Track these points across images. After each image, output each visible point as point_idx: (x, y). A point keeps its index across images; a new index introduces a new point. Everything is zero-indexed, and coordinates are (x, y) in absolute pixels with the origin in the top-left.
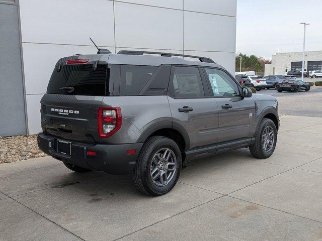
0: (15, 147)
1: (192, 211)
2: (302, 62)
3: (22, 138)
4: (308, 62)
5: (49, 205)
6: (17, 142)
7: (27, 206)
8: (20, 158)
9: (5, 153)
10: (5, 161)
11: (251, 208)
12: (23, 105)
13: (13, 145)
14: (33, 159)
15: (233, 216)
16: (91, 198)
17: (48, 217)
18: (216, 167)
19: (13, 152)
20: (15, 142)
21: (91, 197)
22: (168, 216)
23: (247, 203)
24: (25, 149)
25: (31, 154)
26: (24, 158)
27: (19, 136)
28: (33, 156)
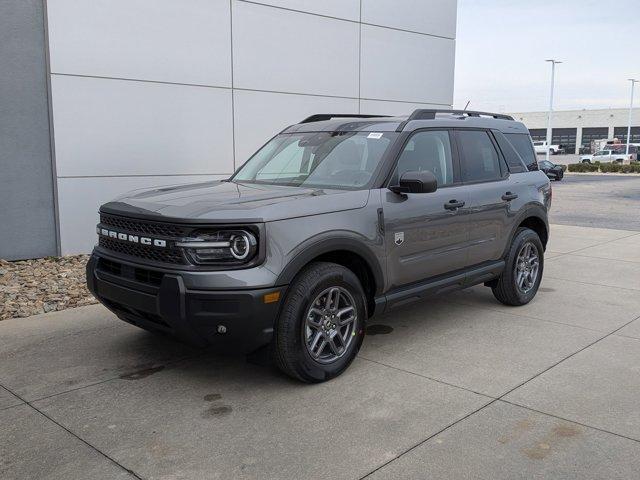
0: (35, 283)
1: (440, 442)
2: (545, 130)
3: (47, 263)
4: (553, 130)
5: (116, 423)
6: (37, 272)
7: (67, 425)
8: (47, 308)
9: (14, 296)
10: (16, 315)
11: (565, 432)
12: (51, 198)
13: (29, 279)
14: (71, 310)
15: (536, 455)
16: (207, 405)
17: (117, 458)
18: (453, 331)
19: (32, 293)
20: (34, 272)
21: (206, 403)
22: (390, 456)
23: (552, 420)
24: (55, 288)
25: (67, 298)
26: (54, 307)
27: (42, 261)
28: (73, 304)
